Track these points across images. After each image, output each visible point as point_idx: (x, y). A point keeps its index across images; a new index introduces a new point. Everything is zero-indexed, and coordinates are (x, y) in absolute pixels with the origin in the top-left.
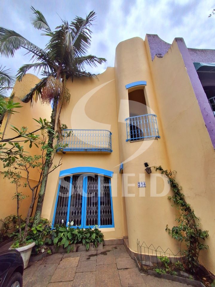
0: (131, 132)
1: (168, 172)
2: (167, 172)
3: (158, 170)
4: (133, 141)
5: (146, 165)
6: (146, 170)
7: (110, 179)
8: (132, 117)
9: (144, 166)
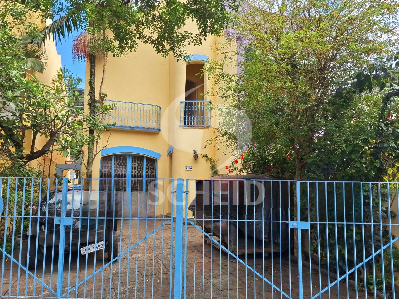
0: (185, 118)
1: (213, 159)
2: (211, 159)
3: (204, 157)
4: (185, 128)
5: (195, 152)
6: (194, 156)
7: (157, 161)
8: (187, 101)
9: (193, 152)
